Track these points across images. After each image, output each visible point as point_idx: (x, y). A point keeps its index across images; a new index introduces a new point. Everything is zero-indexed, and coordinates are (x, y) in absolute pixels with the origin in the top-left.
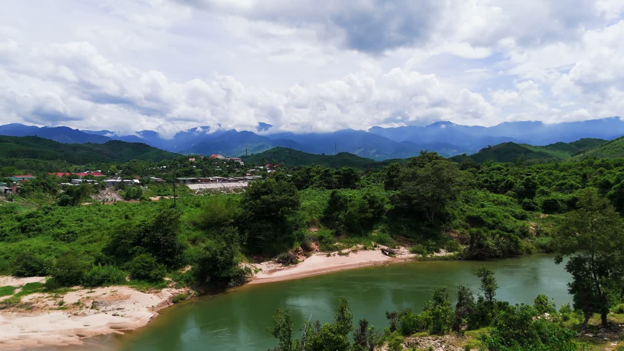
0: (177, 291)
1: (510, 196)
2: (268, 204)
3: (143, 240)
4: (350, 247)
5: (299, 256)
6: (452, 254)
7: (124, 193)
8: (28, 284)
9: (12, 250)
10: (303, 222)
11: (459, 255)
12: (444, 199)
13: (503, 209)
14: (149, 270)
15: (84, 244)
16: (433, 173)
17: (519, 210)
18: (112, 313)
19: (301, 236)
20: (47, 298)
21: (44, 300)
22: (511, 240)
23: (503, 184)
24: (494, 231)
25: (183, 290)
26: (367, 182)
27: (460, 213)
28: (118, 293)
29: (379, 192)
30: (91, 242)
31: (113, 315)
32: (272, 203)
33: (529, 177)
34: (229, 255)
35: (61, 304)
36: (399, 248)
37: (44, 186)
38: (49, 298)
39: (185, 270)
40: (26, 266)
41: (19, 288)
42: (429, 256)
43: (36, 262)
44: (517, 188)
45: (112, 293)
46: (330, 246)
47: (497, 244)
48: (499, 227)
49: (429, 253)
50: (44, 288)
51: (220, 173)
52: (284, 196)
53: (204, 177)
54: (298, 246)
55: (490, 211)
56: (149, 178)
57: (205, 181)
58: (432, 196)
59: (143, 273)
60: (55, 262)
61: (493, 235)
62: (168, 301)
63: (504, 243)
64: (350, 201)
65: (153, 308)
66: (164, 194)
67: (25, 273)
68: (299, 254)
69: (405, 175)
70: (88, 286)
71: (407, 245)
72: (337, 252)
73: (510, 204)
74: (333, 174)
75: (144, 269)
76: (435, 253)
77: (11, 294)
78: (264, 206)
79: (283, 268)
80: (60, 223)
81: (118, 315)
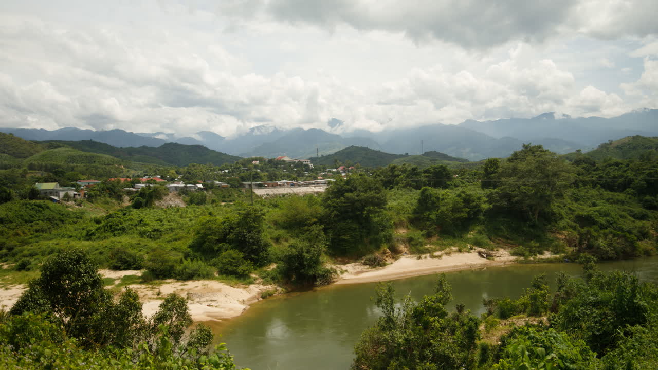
0: (265, 287)
1: (629, 194)
2: (353, 202)
3: (228, 237)
4: (443, 250)
5: (387, 259)
6: (558, 256)
7: (187, 199)
8: (125, 276)
9: (104, 246)
10: (391, 222)
11: (565, 257)
12: (549, 196)
13: (619, 208)
14: (236, 266)
15: (169, 242)
16: (536, 167)
17: (638, 209)
18: (207, 303)
19: (389, 236)
20: (144, 288)
21: (142, 290)
22: (626, 240)
23: (621, 180)
24: (606, 231)
25: (270, 286)
26: (461, 182)
27: (569, 212)
28: (209, 286)
29: (476, 191)
30: (175, 240)
31: (208, 306)
32: (358, 201)
33: (652, 171)
34: (315, 253)
35: (159, 294)
36: (497, 251)
37: (110, 191)
38: (148, 289)
39: (270, 268)
40: (121, 260)
41: (118, 279)
42: (531, 258)
43: (130, 256)
44: (637, 184)
45: (203, 287)
46: (421, 248)
47: (610, 245)
48: (614, 227)
49: (531, 256)
50: (140, 280)
51: (289, 177)
52: (371, 194)
53: (271, 181)
54: (385, 247)
55: (602, 210)
56: (213, 182)
57: (273, 186)
58: (536, 193)
59: (230, 269)
60: (146, 257)
61: (605, 235)
62: (257, 296)
63: (618, 243)
64: (443, 200)
65: (243, 302)
66: (229, 200)
67: (121, 266)
68: (387, 257)
69: (504, 169)
70: (179, 279)
71: (507, 247)
72: (428, 255)
73: (628, 202)
74: (421, 172)
75: (231, 265)
76: (538, 255)
77: (112, 285)
78: (349, 204)
79: (370, 269)
80: (142, 222)
81: (212, 306)
